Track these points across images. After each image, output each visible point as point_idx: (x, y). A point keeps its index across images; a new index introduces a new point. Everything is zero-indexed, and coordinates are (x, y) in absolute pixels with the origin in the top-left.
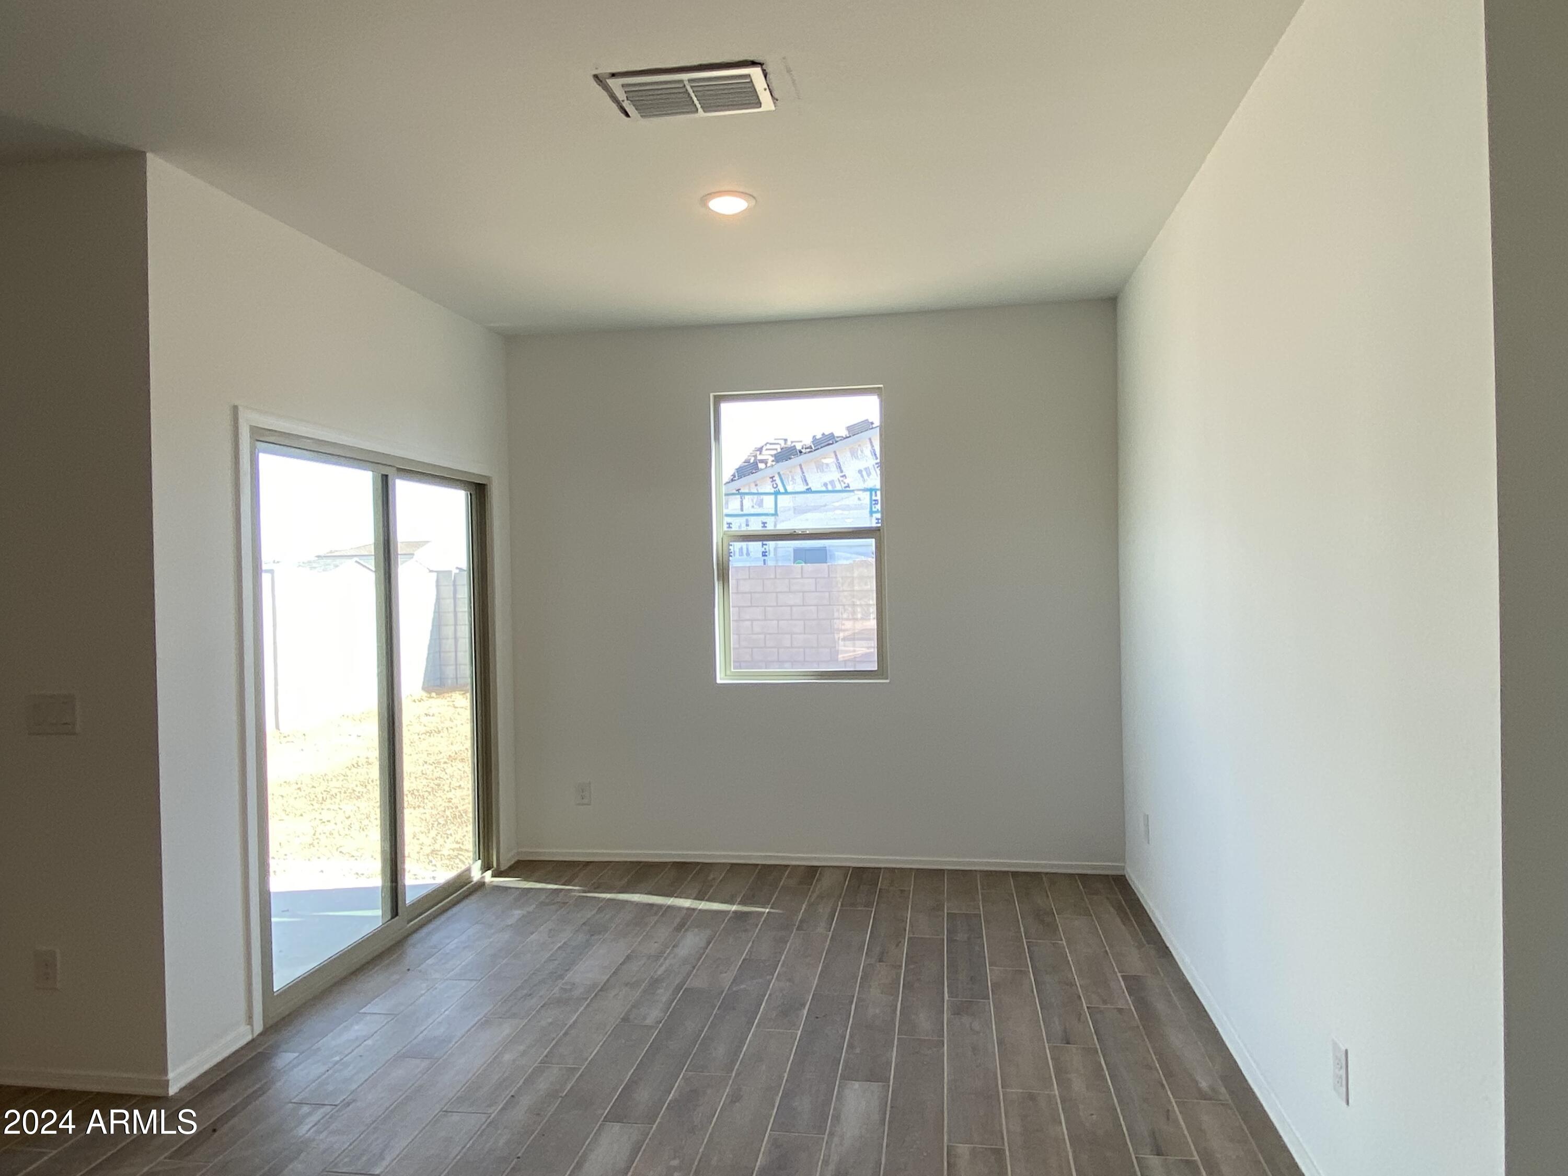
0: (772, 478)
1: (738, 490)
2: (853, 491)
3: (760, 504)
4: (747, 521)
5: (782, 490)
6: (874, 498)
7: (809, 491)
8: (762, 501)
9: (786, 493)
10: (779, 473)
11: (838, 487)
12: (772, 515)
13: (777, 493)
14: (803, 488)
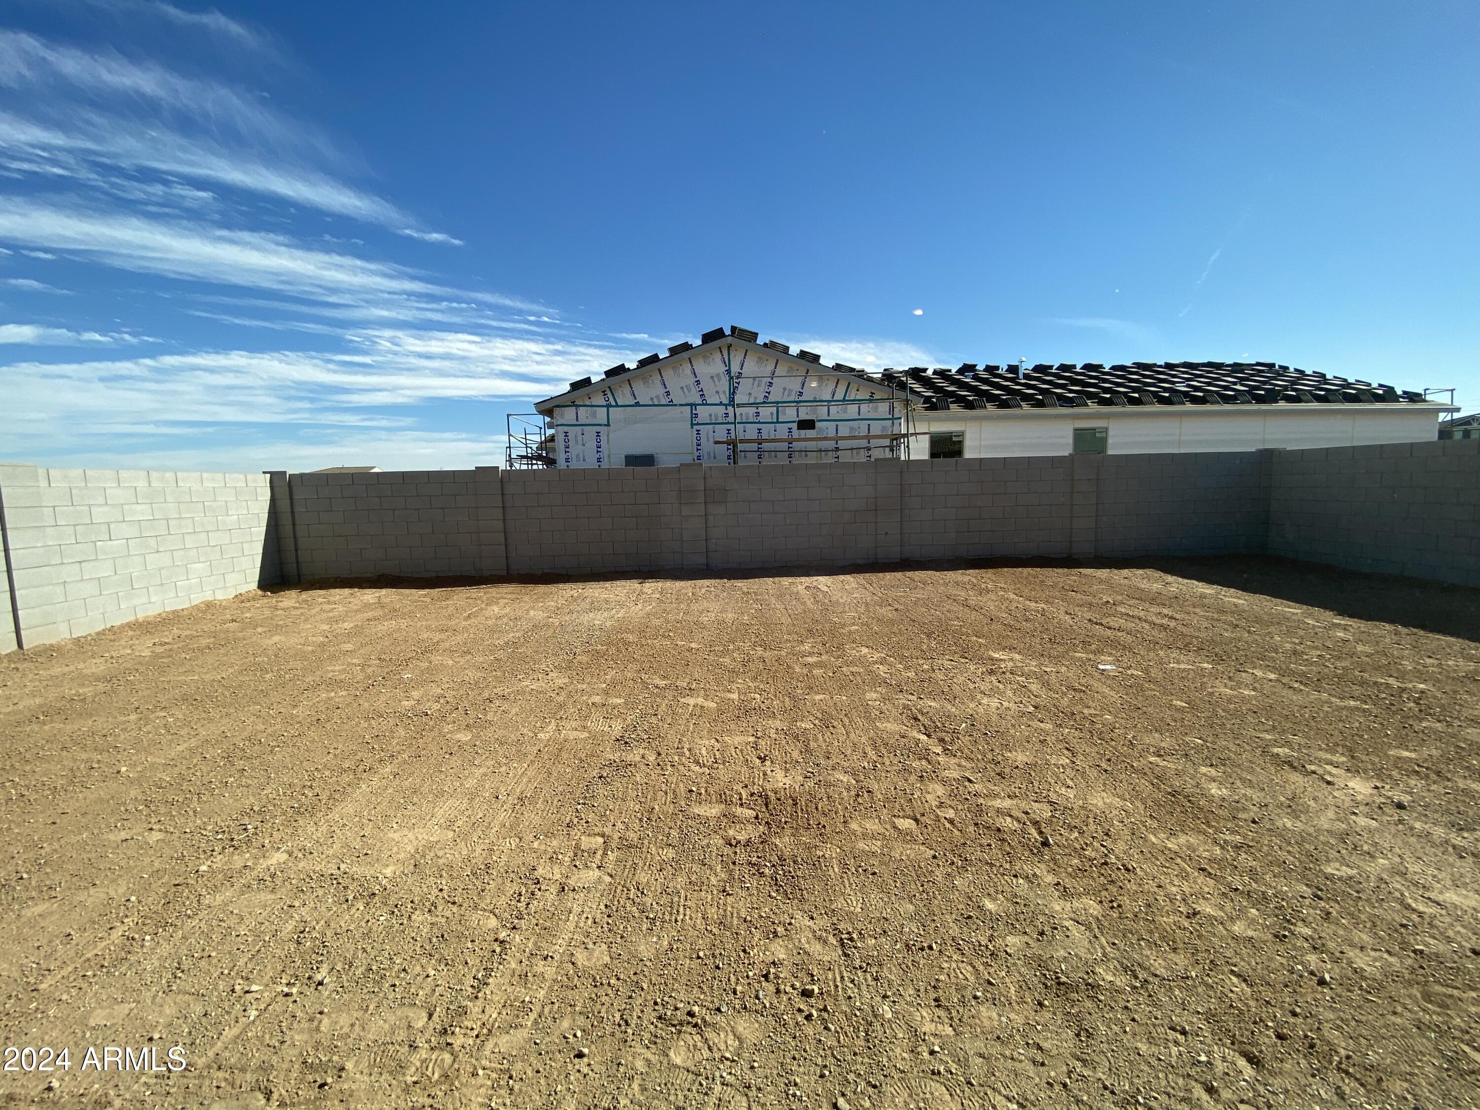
0: (604, 392)
1: (573, 402)
2: (676, 405)
3: (594, 415)
4: (582, 430)
5: (613, 403)
6: (694, 412)
7: (637, 404)
8: (595, 412)
9: (617, 406)
10: (609, 387)
11: (663, 402)
12: (605, 425)
13: (608, 406)
14: (633, 402)
